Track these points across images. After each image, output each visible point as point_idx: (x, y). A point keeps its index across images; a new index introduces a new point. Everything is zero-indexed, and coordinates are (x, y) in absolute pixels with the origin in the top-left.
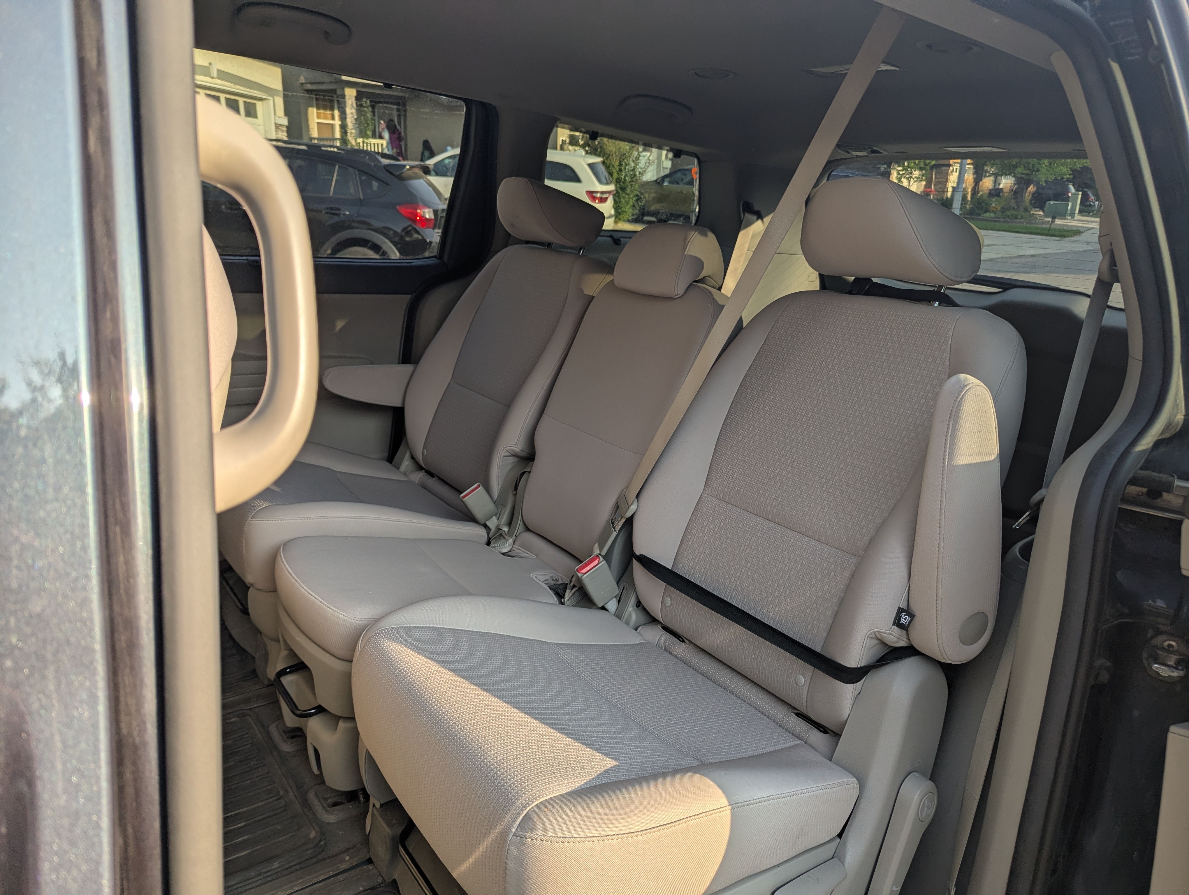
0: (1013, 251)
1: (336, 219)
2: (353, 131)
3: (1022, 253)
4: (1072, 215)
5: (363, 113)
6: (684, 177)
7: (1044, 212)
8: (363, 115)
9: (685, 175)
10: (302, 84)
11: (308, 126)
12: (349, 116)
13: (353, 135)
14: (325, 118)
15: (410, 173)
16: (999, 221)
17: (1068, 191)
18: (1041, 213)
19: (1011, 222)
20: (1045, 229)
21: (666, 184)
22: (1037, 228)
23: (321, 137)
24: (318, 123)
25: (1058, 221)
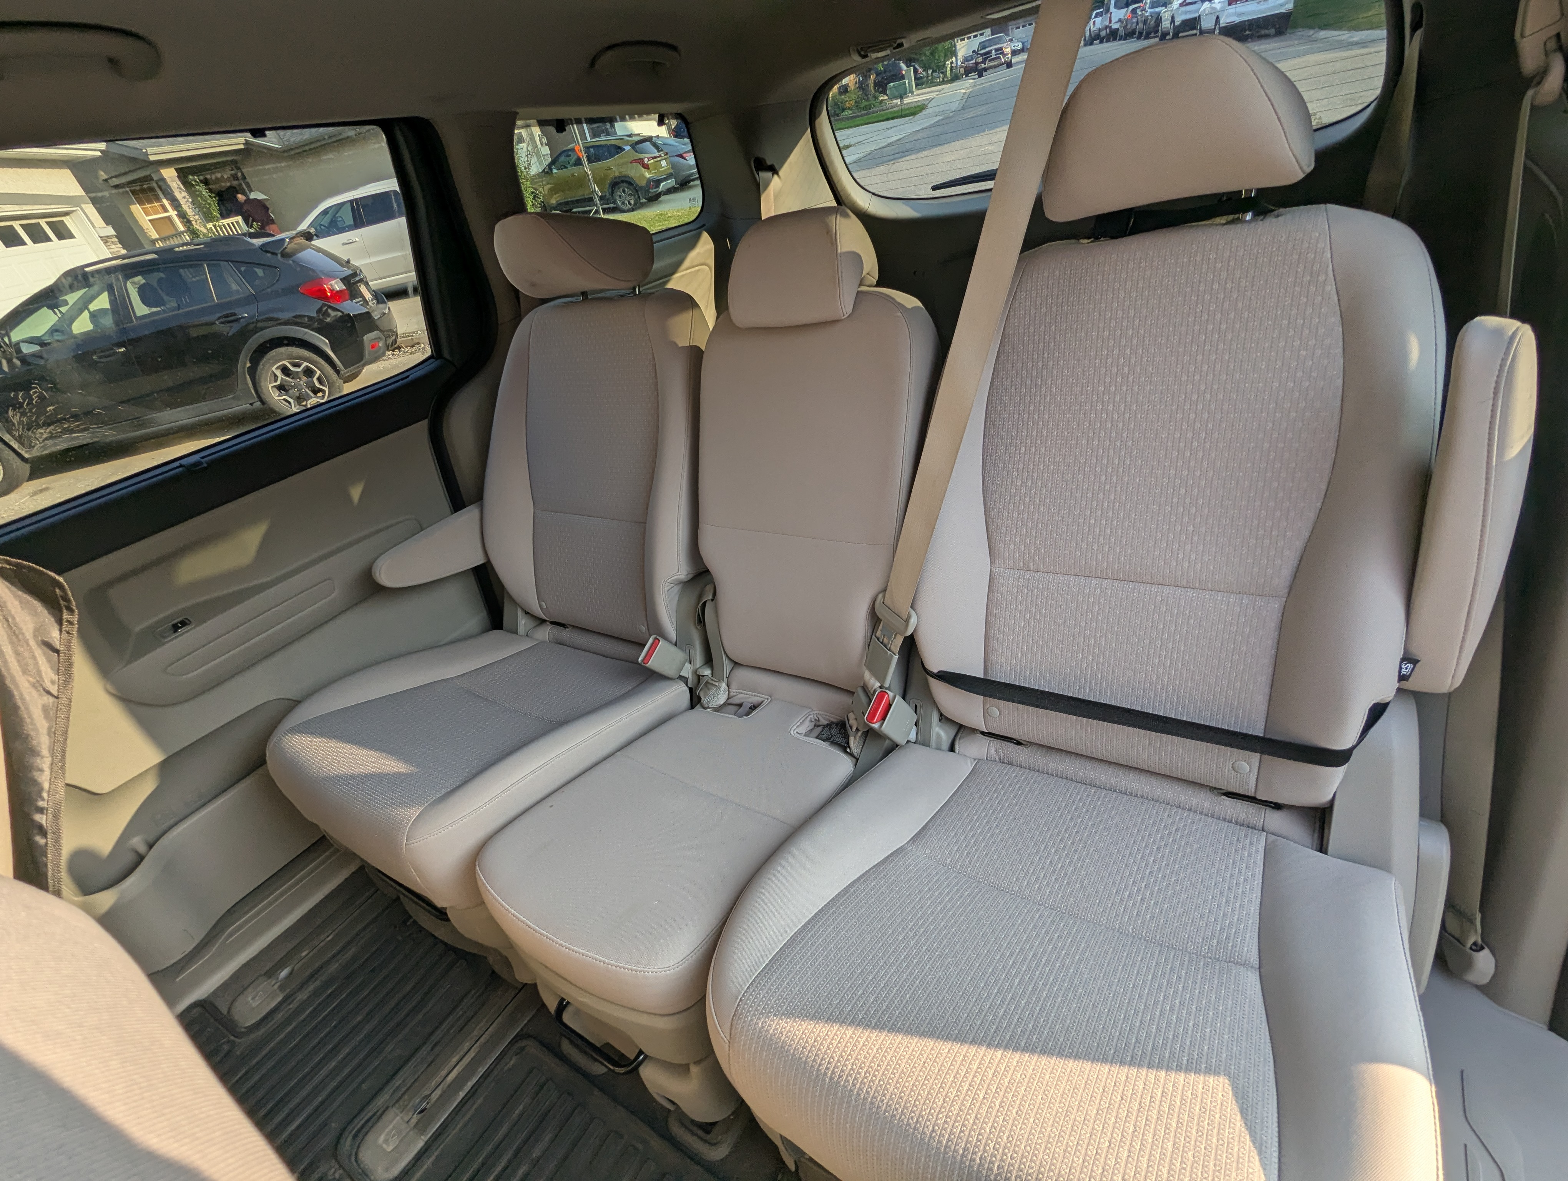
1: (236, 327)
2: (197, 217)
4: (912, 92)
5: (197, 193)
6: (568, 159)
7: (887, 95)
8: (198, 196)
9: (569, 156)
10: (106, 180)
11: (141, 228)
12: (182, 202)
13: (198, 222)
14: (156, 213)
15: (292, 245)
17: (901, 70)
18: (886, 98)
20: (898, 111)
21: (555, 171)
23: (163, 236)
24: (150, 221)
25: (906, 101)
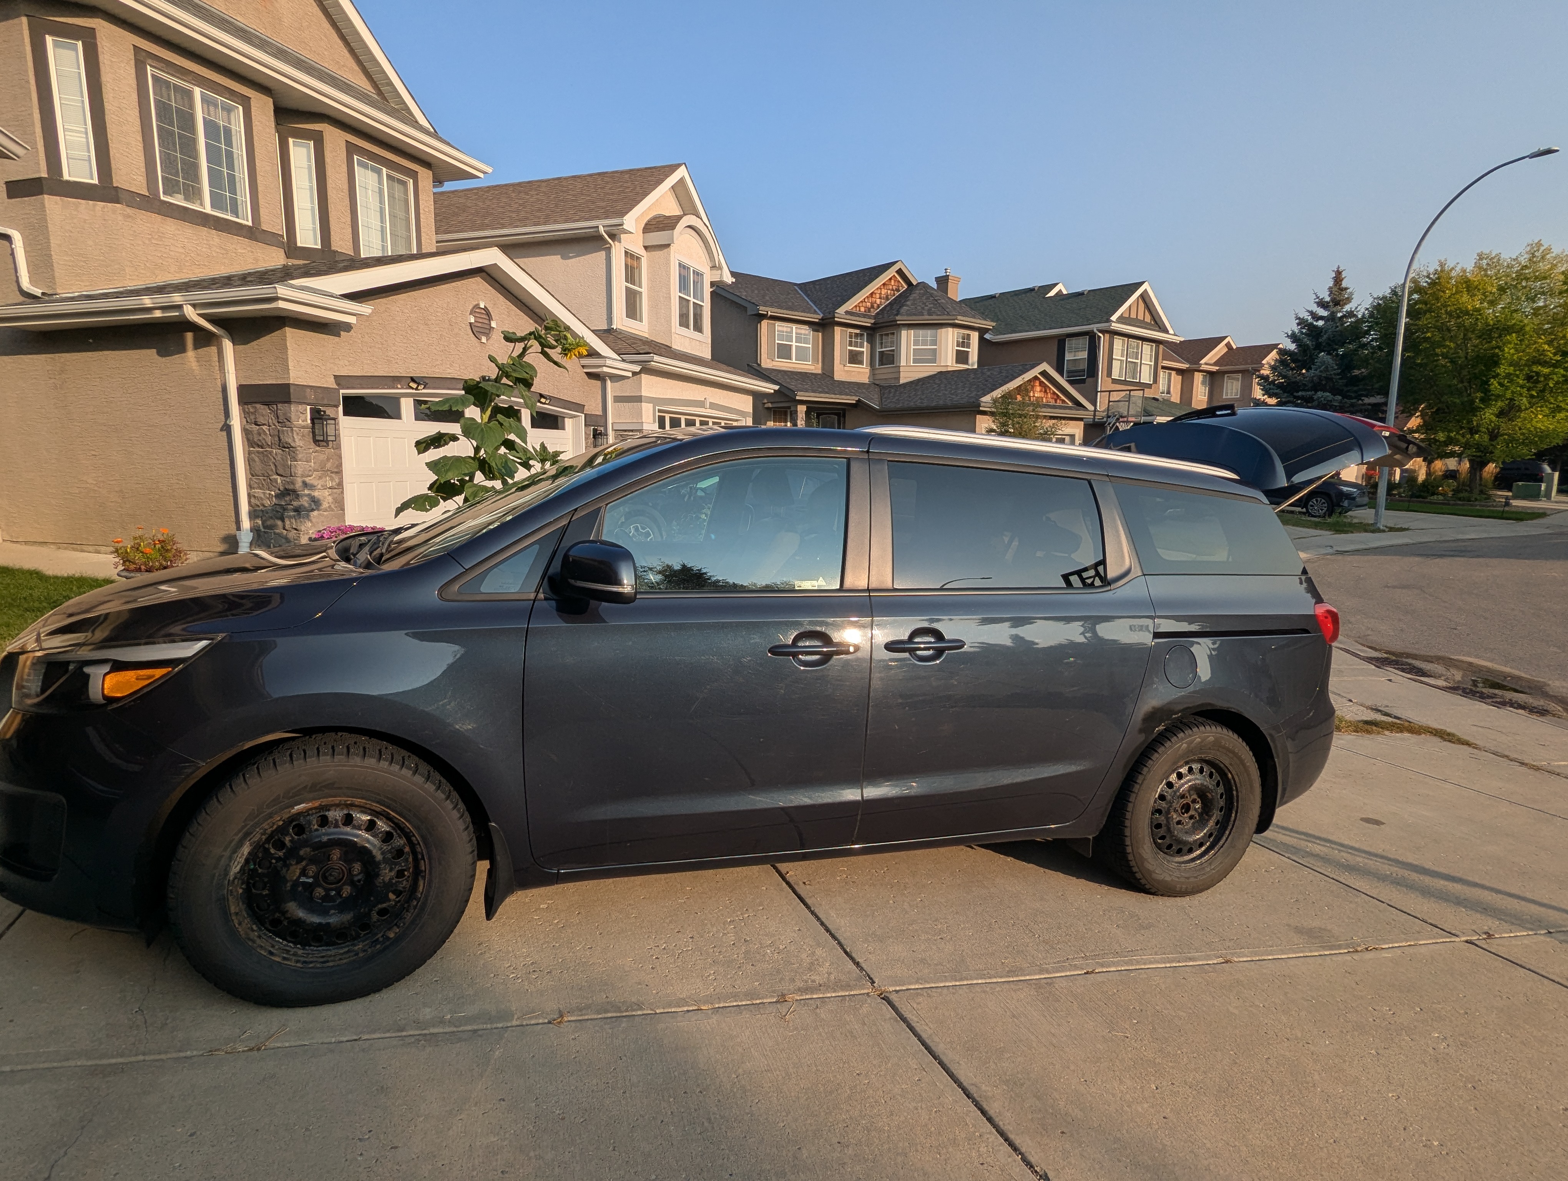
0: (1450, 535)
3: (1460, 537)
16: (1449, 504)
19: (1463, 505)
22: (1493, 511)
